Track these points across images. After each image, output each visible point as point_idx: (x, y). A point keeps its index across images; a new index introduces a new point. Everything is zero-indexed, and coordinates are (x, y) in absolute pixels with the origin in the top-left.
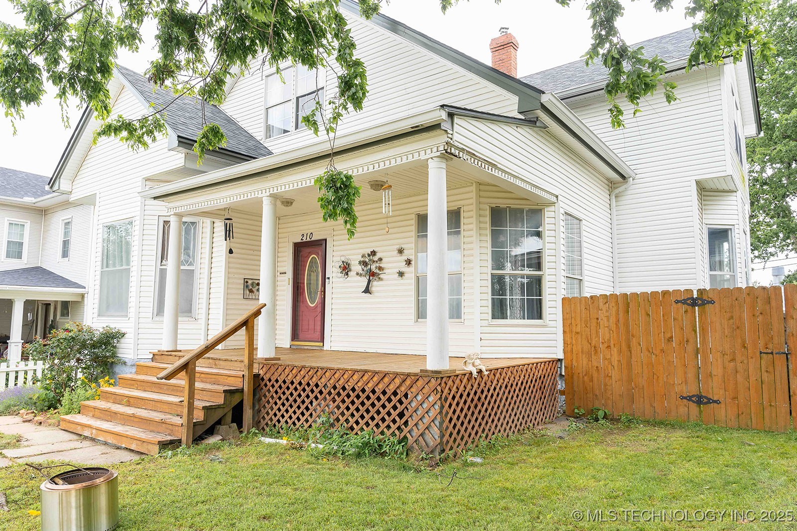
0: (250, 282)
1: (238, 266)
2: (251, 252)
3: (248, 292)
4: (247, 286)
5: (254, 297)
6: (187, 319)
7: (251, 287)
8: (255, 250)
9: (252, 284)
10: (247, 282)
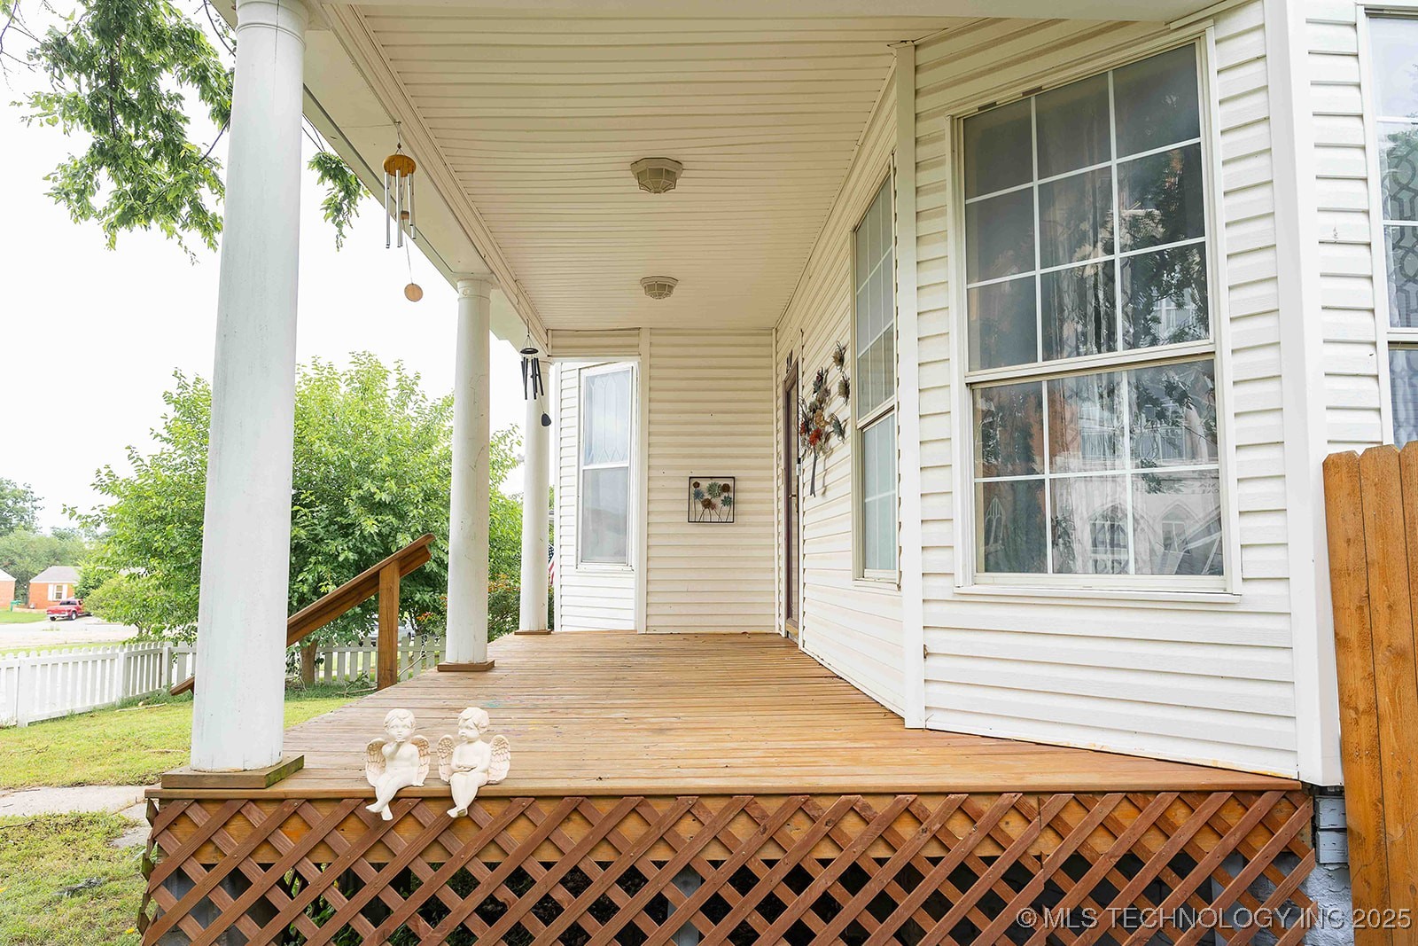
0: (704, 484)
1: (673, 451)
2: (707, 417)
3: (700, 507)
4: (698, 495)
5: (715, 518)
6: (619, 567)
7: (707, 496)
8: (716, 413)
9: (711, 489)
10: (696, 485)
